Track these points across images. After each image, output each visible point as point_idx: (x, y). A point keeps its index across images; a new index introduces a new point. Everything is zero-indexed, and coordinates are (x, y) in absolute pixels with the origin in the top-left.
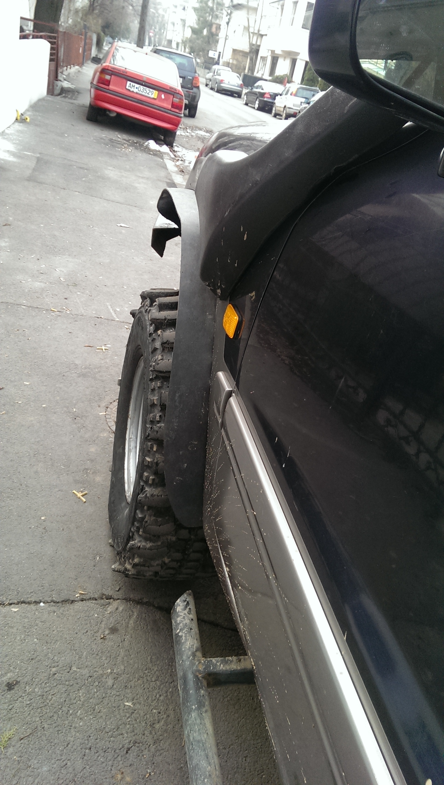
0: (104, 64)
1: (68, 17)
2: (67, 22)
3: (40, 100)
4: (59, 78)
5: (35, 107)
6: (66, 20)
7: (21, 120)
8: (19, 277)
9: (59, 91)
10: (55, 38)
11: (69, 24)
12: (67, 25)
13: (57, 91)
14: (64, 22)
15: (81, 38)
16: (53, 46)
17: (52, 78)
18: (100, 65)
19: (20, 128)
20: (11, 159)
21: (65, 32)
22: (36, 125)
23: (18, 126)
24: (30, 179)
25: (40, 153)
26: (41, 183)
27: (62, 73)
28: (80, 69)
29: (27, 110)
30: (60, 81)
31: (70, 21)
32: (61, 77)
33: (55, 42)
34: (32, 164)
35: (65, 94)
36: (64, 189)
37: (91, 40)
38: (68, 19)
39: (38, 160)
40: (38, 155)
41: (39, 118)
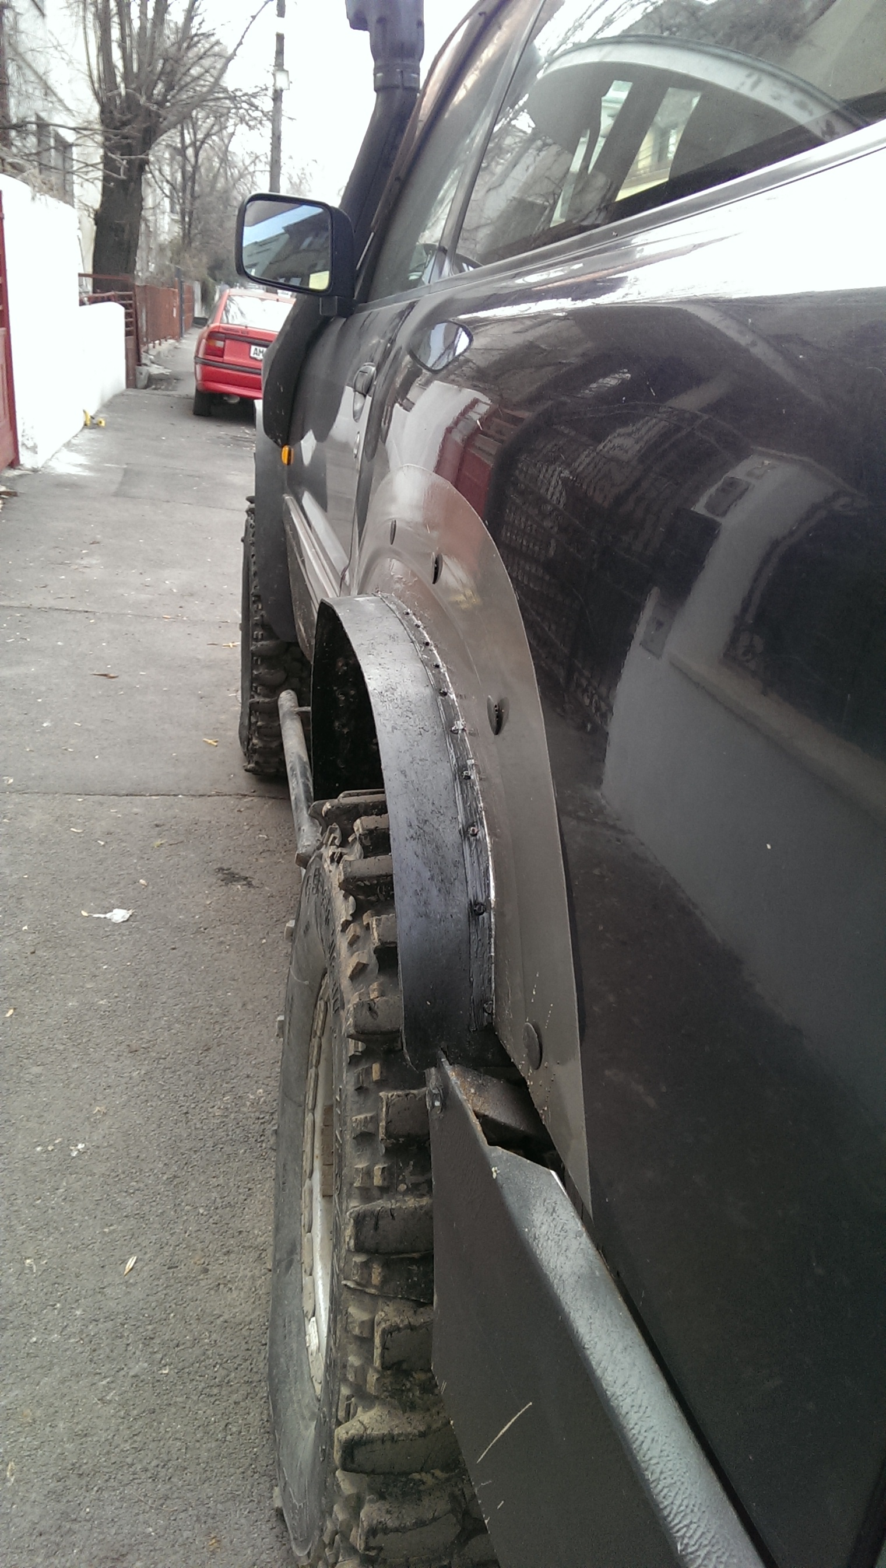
0: (212, 326)
1: (148, 262)
2: (147, 270)
3: (116, 396)
4: (144, 361)
5: (110, 405)
6: (145, 266)
7: (92, 424)
8: (121, 591)
9: (146, 382)
10: (130, 298)
11: (151, 273)
12: (148, 274)
13: (142, 380)
14: (142, 270)
15: (174, 292)
16: (128, 311)
17: (132, 361)
18: (205, 328)
19: (92, 436)
20: (86, 473)
21: (145, 286)
22: (117, 430)
23: (89, 434)
24: (116, 495)
25: (127, 464)
26: (134, 497)
27: (147, 352)
28: (177, 344)
29: (99, 412)
30: (146, 365)
31: (152, 267)
32: (146, 359)
33: (131, 305)
34: (118, 477)
35: (156, 384)
36: (168, 502)
37: (191, 292)
38: (148, 265)
39: (126, 472)
40: (125, 466)
41: (120, 420)
